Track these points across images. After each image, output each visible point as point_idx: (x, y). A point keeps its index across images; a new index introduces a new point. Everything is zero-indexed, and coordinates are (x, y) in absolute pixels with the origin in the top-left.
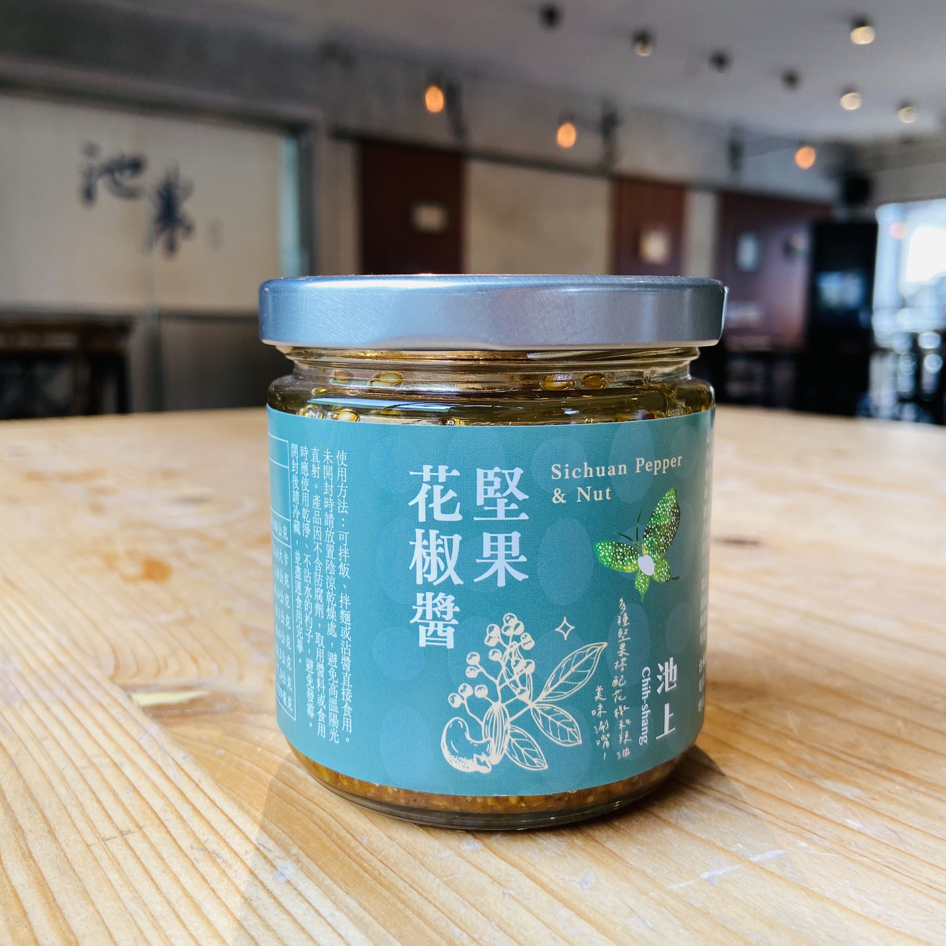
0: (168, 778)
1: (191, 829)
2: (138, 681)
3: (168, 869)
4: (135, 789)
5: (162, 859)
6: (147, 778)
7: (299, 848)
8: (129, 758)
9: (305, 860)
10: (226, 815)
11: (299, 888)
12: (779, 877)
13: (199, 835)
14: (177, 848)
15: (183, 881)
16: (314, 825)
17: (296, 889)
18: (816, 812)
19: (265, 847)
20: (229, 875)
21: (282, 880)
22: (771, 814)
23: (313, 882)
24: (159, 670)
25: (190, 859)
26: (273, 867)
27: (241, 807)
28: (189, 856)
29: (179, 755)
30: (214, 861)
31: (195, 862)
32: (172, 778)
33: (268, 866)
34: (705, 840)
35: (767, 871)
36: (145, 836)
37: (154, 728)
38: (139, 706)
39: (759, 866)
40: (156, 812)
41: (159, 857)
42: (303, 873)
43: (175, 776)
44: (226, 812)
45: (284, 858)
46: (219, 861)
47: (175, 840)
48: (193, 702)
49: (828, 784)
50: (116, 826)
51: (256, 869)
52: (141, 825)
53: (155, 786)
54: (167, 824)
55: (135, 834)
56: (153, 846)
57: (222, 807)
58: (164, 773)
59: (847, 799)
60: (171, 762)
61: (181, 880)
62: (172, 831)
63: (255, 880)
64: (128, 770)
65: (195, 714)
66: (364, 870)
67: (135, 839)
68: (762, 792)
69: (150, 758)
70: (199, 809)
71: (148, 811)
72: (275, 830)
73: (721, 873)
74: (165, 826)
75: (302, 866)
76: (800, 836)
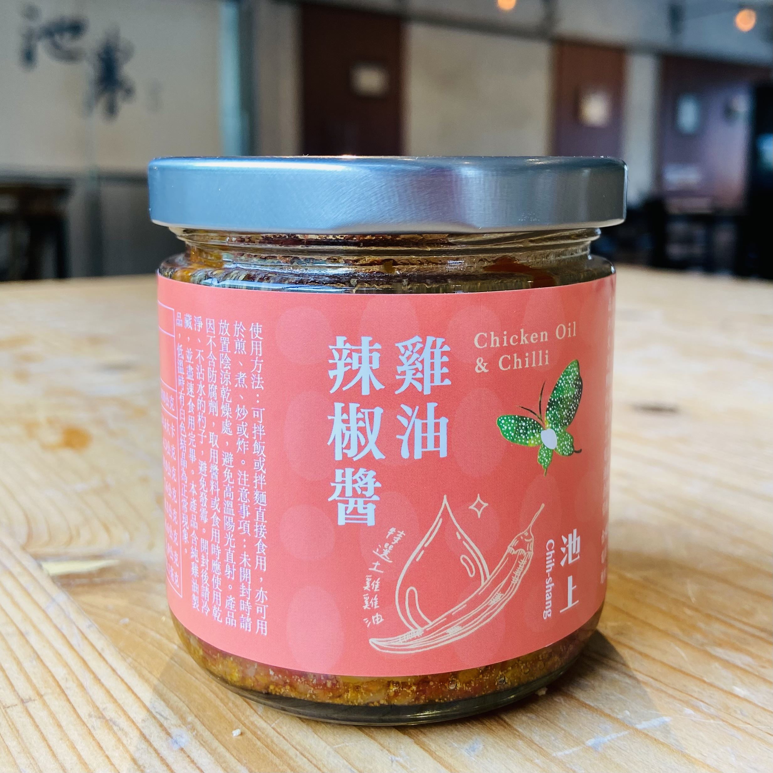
0: (71, 647)
1: (90, 697)
2: (50, 550)
3: (65, 736)
4: (38, 657)
5: (60, 726)
6: (52, 646)
7: (196, 716)
8: (34, 627)
9: (200, 727)
10: (126, 684)
11: (192, 756)
12: (663, 744)
13: (98, 704)
14: (75, 716)
15: (79, 747)
16: (211, 693)
17: (188, 756)
18: (705, 679)
19: (161, 715)
20: (125, 742)
21: (176, 747)
22: (661, 682)
23: (206, 749)
24: (71, 539)
25: (87, 727)
26: (168, 734)
27: (141, 676)
28: (86, 723)
29: (83, 623)
30: (110, 729)
31: (92, 730)
32: (76, 647)
33: (163, 734)
34: (593, 707)
35: (651, 738)
36: (45, 703)
37: (61, 597)
38: (49, 575)
39: (644, 733)
40: (58, 680)
41: (58, 725)
42: (197, 741)
43: (79, 645)
44: (126, 680)
45: (180, 726)
46: (115, 728)
47: (74, 708)
48: (102, 571)
49: (719, 652)
50: (18, 694)
51: (151, 737)
52: (43, 693)
53: (58, 654)
54: (67, 692)
55: (36, 702)
56: (52, 715)
57: (123, 676)
58: (68, 642)
59: (738, 667)
60: (76, 631)
61: (77, 747)
62: (72, 700)
63: (149, 747)
64: (33, 639)
65: (103, 583)
66: (257, 738)
67: (35, 707)
68: (654, 659)
69: (56, 627)
70: (100, 677)
71: (50, 680)
72: (173, 698)
73: (606, 740)
74: (66, 695)
75: (196, 734)
76: (687, 703)
